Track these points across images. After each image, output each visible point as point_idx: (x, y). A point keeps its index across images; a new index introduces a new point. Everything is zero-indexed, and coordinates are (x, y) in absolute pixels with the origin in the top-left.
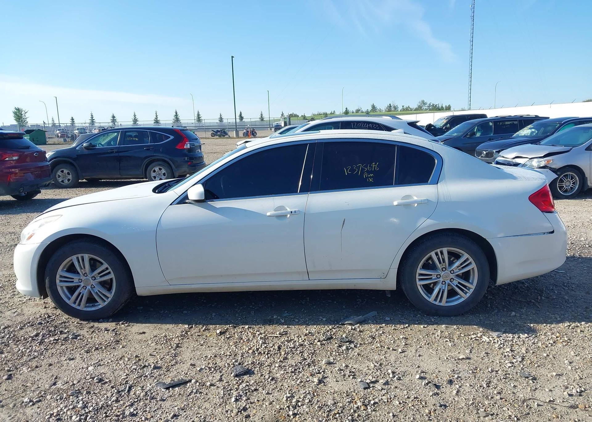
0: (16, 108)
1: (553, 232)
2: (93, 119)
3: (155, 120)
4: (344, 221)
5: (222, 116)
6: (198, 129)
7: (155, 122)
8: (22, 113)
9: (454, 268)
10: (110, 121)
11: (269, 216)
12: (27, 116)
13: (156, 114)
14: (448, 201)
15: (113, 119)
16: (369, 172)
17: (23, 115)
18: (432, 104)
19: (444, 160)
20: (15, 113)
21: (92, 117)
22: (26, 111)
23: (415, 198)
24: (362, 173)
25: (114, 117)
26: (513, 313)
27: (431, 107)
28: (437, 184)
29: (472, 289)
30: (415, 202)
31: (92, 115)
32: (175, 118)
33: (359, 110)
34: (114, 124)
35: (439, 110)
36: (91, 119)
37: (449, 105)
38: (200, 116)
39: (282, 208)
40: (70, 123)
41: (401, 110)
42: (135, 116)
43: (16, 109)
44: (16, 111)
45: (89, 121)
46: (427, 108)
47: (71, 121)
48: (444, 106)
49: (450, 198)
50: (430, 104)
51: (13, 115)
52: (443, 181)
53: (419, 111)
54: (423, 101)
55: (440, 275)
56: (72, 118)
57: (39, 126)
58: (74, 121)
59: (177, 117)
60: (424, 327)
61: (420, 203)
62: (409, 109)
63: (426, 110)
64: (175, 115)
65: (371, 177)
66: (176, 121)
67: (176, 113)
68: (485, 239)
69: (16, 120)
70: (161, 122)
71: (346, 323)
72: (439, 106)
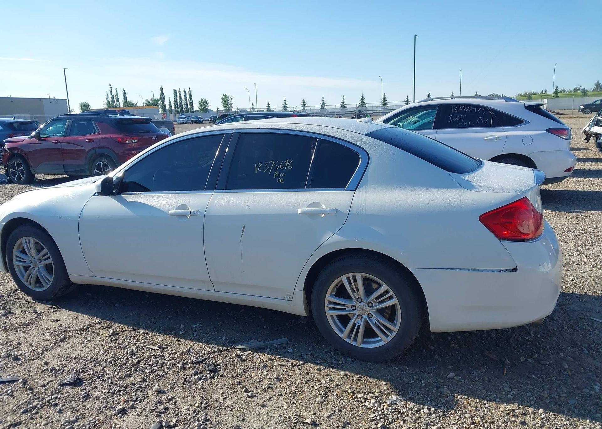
0: (224, 94)
1: (515, 270)
2: (286, 104)
3: (341, 104)
4: (244, 228)
5: (408, 99)
6: (374, 113)
7: (341, 107)
8: (229, 99)
9: (372, 300)
10: (301, 106)
11: (170, 215)
12: (232, 102)
13: (343, 98)
14: (362, 213)
15: (304, 104)
16: (280, 171)
17: (229, 101)
19: (371, 158)
20: (223, 99)
21: (285, 103)
22: (232, 98)
23: (324, 207)
24: (273, 171)
25: (304, 102)
26: (452, 375)
28: (355, 190)
29: (395, 331)
30: (322, 212)
31: (285, 101)
32: (361, 102)
34: (304, 108)
36: (284, 104)
38: (386, 99)
39: (183, 207)
40: (267, 107)
42: (323, 101)
43: (224, 96)
44: (224, 97)
45: (283, 106)
47: (267, 106)
49: (364, 210)
51: (221, 101)
52: (364, 187)
55: (355, 306)
56: (268, 103)
57: (246, 110)
58: (270, 106)
59: (362, 101)
60: (319, 370)
61: (328, 213)
64: (362, 99)
65: (281, 177)
66: (361, 105)
67: (363, 97)
68: (407, 268)
69: (223, 105)
70: (347, 106)
71: (238, 347)
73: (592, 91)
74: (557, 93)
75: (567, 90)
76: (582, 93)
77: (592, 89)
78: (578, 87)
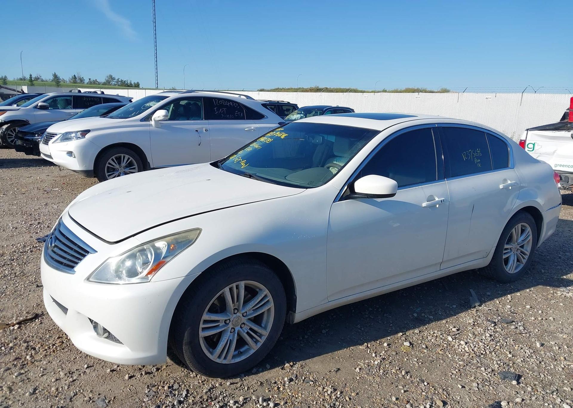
18: (120, 80)
27: (119, 83)
33: (38, 78)
35: (128, 86)
37: (138, 83)
41: (87, 84)
46: (115, 83)
48: (133, 83)
50: (118, 80)
53: (106, 86)
54: (111, 76)
62: (97, 83)
63: (115, 85)
65: (479, 163)
72: (127, 83)
73: (51, 82)
74: (32, 81)
75: (27, 78)
76: (56, 83)
77: (50, 79)
78: (38, 77)
